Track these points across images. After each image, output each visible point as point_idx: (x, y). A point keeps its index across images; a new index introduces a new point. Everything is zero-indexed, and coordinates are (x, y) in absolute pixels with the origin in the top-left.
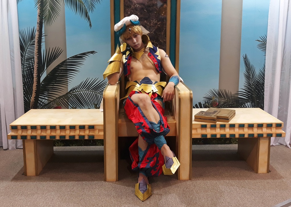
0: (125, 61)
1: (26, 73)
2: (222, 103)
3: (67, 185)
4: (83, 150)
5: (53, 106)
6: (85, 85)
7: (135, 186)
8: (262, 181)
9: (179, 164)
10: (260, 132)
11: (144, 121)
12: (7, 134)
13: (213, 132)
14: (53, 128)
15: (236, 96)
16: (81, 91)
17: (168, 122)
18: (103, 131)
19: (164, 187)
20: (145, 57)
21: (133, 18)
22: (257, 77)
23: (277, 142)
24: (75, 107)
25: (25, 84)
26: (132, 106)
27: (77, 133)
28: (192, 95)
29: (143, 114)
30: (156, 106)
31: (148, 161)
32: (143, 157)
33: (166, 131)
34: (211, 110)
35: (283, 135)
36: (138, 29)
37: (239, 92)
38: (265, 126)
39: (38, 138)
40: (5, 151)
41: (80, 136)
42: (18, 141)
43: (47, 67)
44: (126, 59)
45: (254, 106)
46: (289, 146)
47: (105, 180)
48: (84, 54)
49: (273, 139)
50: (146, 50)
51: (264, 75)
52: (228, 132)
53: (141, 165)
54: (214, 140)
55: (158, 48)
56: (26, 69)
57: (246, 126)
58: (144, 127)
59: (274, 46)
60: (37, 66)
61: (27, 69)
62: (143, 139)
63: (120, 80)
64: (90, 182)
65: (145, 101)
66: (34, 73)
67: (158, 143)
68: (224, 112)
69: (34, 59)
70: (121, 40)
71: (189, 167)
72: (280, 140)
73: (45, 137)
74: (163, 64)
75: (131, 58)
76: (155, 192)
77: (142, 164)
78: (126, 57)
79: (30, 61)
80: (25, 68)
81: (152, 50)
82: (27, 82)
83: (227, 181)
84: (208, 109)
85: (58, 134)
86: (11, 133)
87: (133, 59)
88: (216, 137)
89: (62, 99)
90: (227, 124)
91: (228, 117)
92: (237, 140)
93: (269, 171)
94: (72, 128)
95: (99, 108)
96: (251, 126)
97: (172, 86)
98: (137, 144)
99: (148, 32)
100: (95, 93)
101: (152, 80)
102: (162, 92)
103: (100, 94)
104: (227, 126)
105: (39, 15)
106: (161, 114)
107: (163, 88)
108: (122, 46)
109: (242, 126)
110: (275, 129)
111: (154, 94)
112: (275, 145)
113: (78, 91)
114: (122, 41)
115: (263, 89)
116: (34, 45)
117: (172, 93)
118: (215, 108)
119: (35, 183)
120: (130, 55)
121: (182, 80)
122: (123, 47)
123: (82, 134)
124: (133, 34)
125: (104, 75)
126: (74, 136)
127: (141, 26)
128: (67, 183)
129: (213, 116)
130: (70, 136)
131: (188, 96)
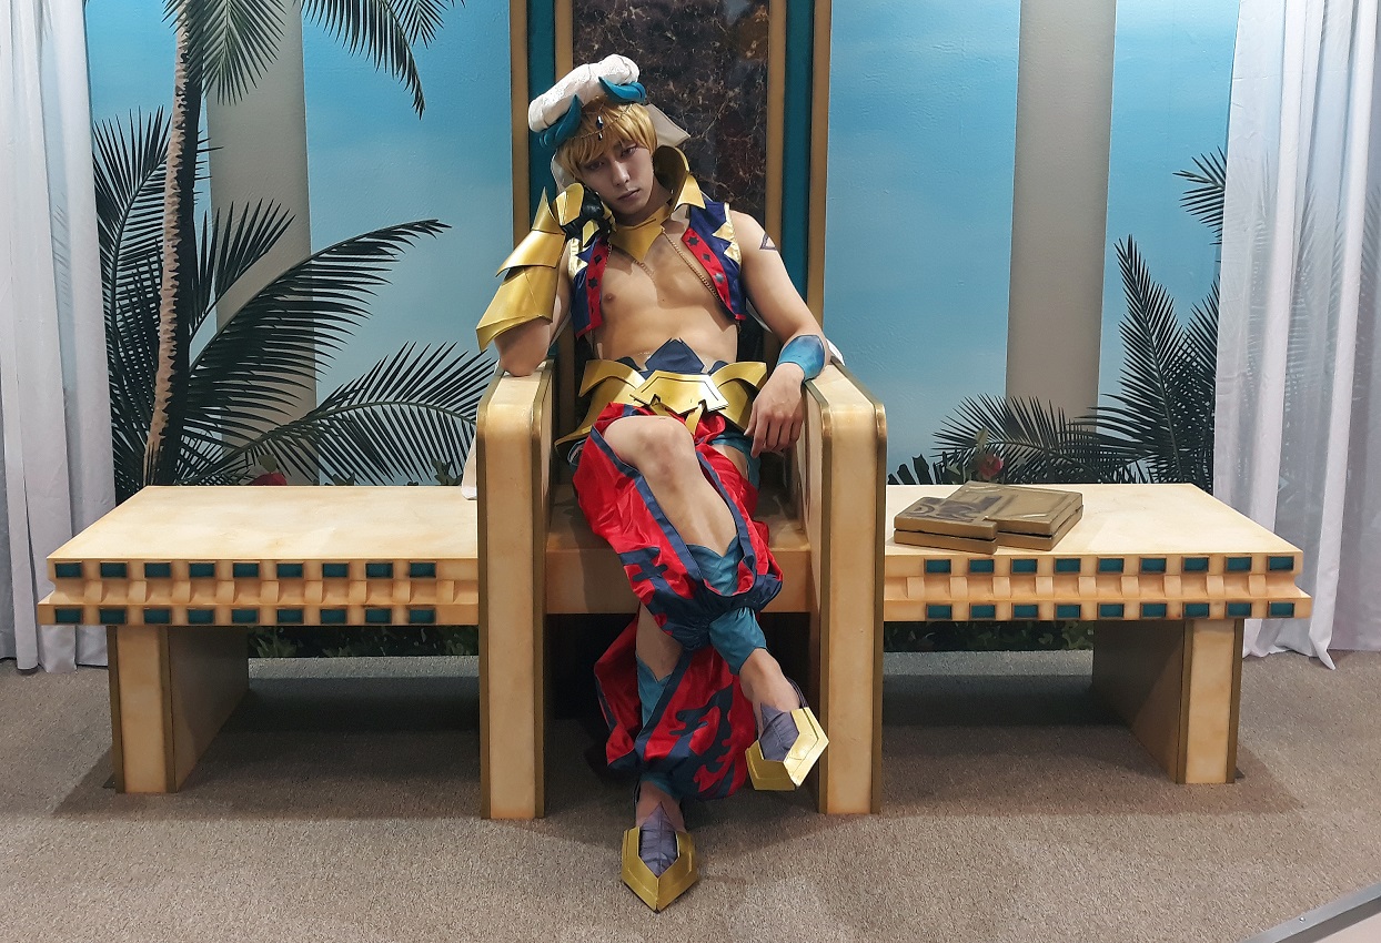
0: (576, 266)
1: (124, 319)
2: (1022, 461)
3: (309, 836)
4: (382, 674)
5: (245, 470)
6: (394, 378)
7: (621, 842)
8: (1201, 817)
9: (824, 741)
10: (1193, 593)
11: (664, 542)
12: (36, 600)
13: (981, 594)
14: (247, 572)
15: (1084, 428)
16: (376, 403)
17: (773, 549)
18: (476, 587)
19: (757, 843)
20: (666, 249)
21: (614, 72)
22: (1182, 341)
23: (1273, 642)
24: (348, 476)
25: (117, 370)
26: (609, 471)
27: (356, 599)
28: (885, 426)
29: (661, 511)
30: (717, 474)
31: (682, 726)
32: (661, 706)
33: (764, 590)
34: (971, 492)
35: (1297, 611)
36: (637, 118)
37: (1100, 413)
38: (1216, 566)
39: (180, 619)
40: (24, 679)
41: (371, 612)
42: (84, 633)
43: (220, 292)
44: (581, 256)
45: (1167, 476)
46: (1328, 661)
47: (485, 813)
48: (390, 234)
49: (1252, 626)
50: (674, 217)
51: (1213, 334)
52: (1047, 593)
53: (649, 745)
54: (983, 631)
55: (727, 206)
56: (122, 303)
57: (1131, 566)
58: (665, 570)
59: (1260, 201)
60: (175, 290)
61: (127, 301)
62: (661, 624)
63: (555, 352)
64: (416, 823)
65: (666, 449)
66: (159, 319)
67: (727, 645)
68: (1029, 501)
69: (162, 256)
70: (557, 169)
71: (868, 754)
72: (1288, 631)
73: (210, 613)
74: (754, 280)
75: (606, 253)
76: (715, 868)
77: (654, 739)
78: (584, 250)
79: (144, 265)
80: (118, 296)
81: (699, 216)
82: (130, 361)
83: (1045, 820)
84: (954, 488)
85: (268, 599)
86: (53, 597)
87: (612, 258)
88: (993, 615)
89: (285, 442)
90: (1044, 557)
91: (1047, 527)
92: (1090, 632)
93: (1234, 774)
94: (336, 571)
95: (458, 482)
96: (1153, 567)
97: (795, 381)
98: (631, 646)
99: (683, 135)
100: (441, 413)
101: (701, 352)
102: (747, 411)
103: (462, 418)
104: (1045, 566)
105: (183, 56)
106: (742, 511)
107: (752, 391)
108: (562, 198)
109: (1110, 567)
110: (1262, 580)
111: (709, 417)
112: (1261, 654)
113: (364, 401)
114: (563, 176)
115: (1211, 398)
116: (163, 190)
117: (794, 415)
118: (991, 485)
119: (164, 825)
120: (601, 238)
121: (841, 358)
122: (567, 204)
123: (380, 599)
124: (615, 142)
125: (481, 332)
126: (342, 612)
127: (651, 106)
128: (307, 827)
129: (981, 520)
130: (324, 612)
131: (866, 426)
